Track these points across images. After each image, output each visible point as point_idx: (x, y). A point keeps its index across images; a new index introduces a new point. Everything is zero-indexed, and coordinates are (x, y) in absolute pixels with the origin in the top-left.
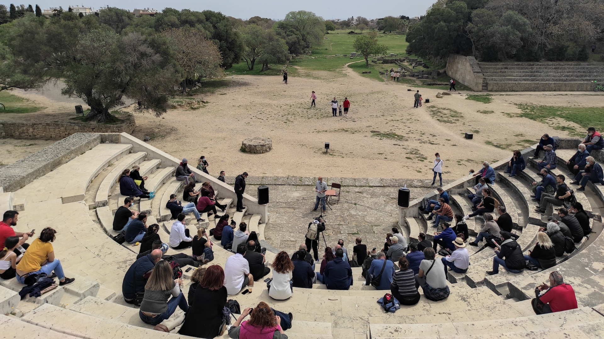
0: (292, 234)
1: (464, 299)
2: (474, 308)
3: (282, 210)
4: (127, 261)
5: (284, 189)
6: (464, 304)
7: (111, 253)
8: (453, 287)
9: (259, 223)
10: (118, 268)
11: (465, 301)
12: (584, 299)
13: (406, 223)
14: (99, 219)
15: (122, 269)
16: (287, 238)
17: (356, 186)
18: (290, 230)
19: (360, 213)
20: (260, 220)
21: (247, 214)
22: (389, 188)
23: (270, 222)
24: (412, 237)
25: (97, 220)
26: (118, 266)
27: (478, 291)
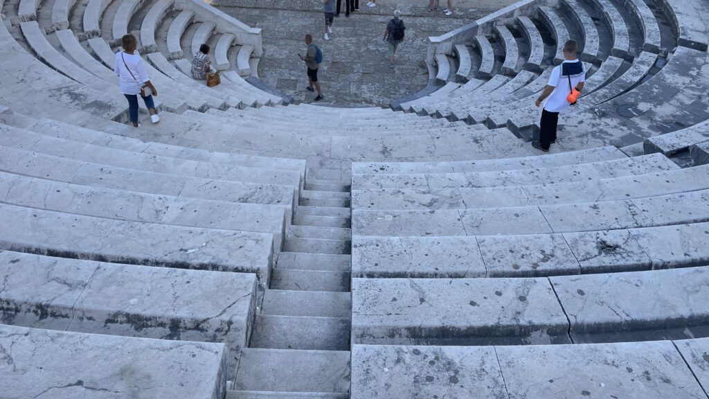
0: (293, 72)
1: (476, 141)
2: (485, 150)
3: (282, 42)
4: (62, 88)
5: (286, 14)
6: (475, 145)
7: (40, 79)
8: (469, 128)
9: (251, 58)
10: (50, 96)
11: (477, 143)
12: (615, 141)
13: (436, 62)
14: (24, 37)
15: (56, 98)
16: (286, 76)
17: (380, 14)
18: (291, 67)
19: (380, 49)
20: (252, 53)
21: (234, 44)
22: (422, 19)
23: (266, 56)
24: (439, 78)
25: (22, 38)
26: (50, 94)
27: (495, 133)
